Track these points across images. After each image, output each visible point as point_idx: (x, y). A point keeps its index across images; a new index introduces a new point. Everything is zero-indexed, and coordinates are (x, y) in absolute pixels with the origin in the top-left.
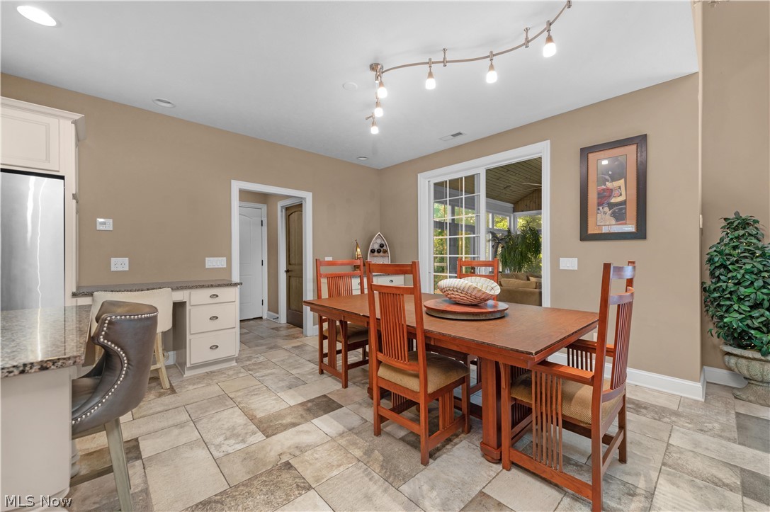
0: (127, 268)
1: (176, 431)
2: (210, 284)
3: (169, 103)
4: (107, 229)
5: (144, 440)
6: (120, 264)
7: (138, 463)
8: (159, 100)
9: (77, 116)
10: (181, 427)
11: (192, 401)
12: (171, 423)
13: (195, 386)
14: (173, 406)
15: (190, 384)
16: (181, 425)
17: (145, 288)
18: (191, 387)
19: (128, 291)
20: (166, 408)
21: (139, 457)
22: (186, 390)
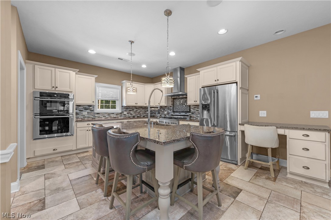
0: (265, 116)
1: (256, 199)
2: (302, 127)
3: (282, 31)
4: (258, 99)
5: (243, 193)
6: (263, 114)
7: (233, 199)
8: (277, 32)
9: (240, 58)
10: (260, 199)
11: (278, 191)
12: (258, 194)
13: (287, 185)
14: (267, 187)
15: (286, 182)
16: (261, 198)
17: (264, 125)
18: (285, 184)
19: (257, 126)
20: (264, 186)
21: (235, 198)
22: (281, 183)
